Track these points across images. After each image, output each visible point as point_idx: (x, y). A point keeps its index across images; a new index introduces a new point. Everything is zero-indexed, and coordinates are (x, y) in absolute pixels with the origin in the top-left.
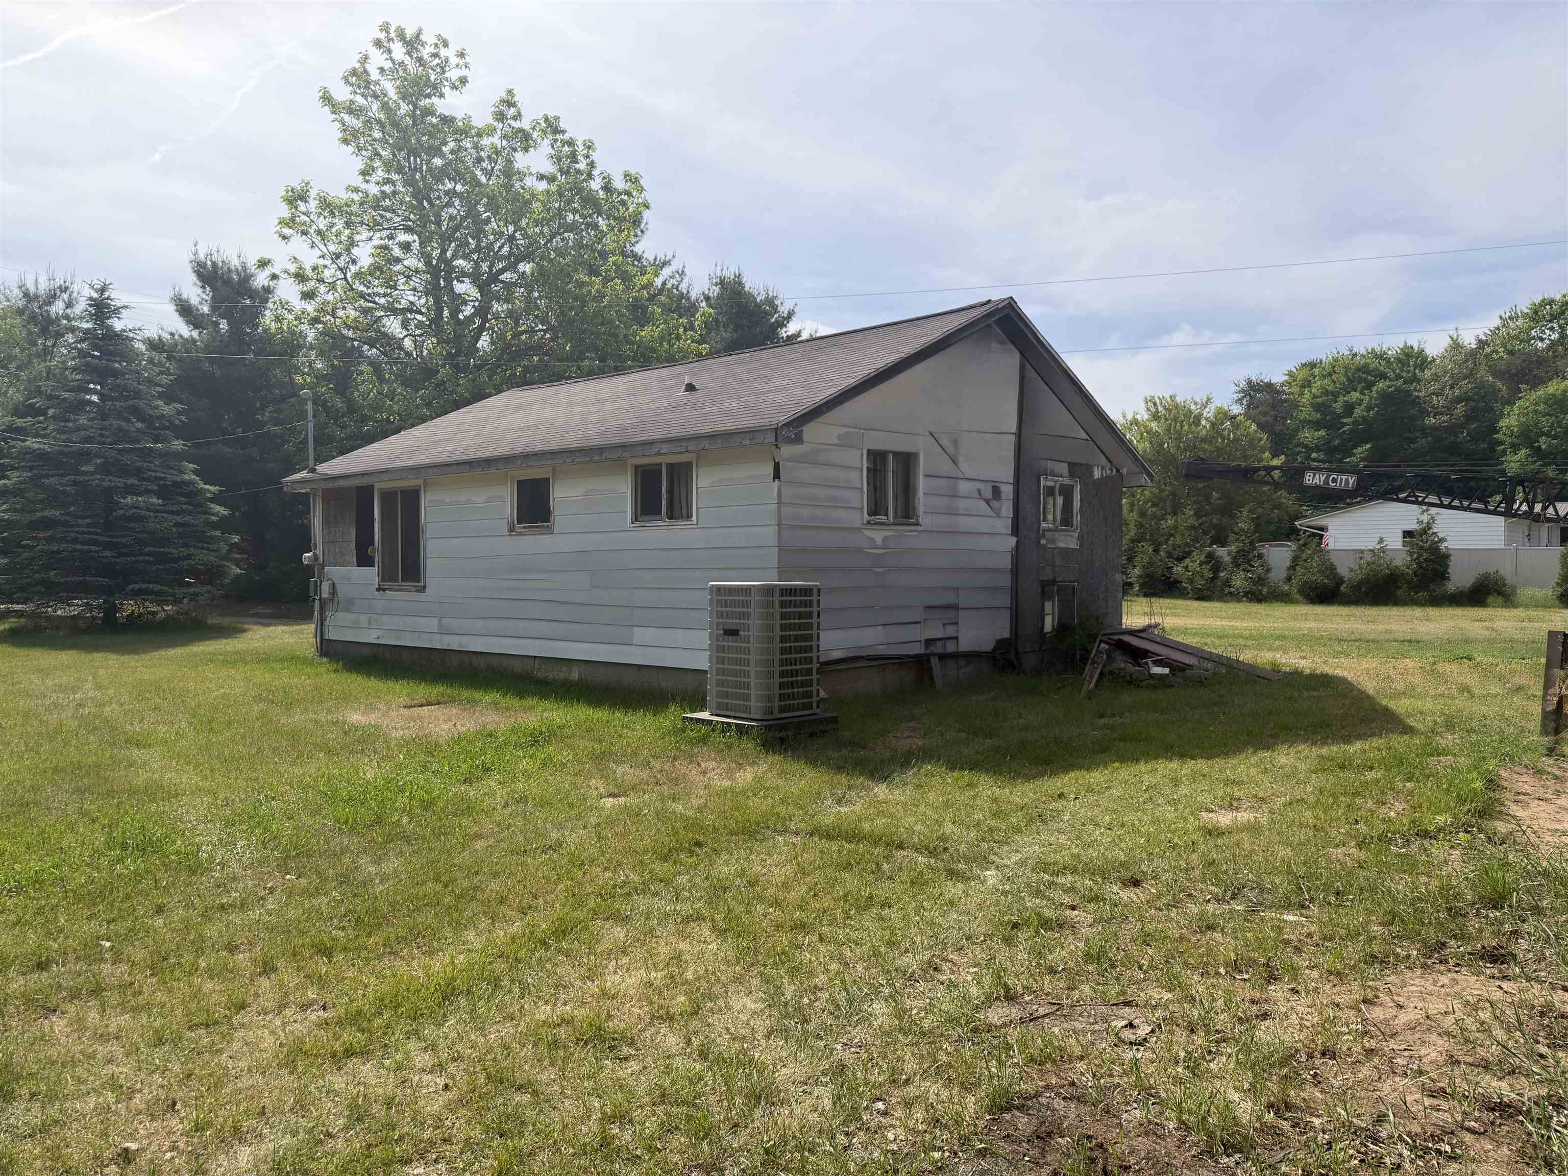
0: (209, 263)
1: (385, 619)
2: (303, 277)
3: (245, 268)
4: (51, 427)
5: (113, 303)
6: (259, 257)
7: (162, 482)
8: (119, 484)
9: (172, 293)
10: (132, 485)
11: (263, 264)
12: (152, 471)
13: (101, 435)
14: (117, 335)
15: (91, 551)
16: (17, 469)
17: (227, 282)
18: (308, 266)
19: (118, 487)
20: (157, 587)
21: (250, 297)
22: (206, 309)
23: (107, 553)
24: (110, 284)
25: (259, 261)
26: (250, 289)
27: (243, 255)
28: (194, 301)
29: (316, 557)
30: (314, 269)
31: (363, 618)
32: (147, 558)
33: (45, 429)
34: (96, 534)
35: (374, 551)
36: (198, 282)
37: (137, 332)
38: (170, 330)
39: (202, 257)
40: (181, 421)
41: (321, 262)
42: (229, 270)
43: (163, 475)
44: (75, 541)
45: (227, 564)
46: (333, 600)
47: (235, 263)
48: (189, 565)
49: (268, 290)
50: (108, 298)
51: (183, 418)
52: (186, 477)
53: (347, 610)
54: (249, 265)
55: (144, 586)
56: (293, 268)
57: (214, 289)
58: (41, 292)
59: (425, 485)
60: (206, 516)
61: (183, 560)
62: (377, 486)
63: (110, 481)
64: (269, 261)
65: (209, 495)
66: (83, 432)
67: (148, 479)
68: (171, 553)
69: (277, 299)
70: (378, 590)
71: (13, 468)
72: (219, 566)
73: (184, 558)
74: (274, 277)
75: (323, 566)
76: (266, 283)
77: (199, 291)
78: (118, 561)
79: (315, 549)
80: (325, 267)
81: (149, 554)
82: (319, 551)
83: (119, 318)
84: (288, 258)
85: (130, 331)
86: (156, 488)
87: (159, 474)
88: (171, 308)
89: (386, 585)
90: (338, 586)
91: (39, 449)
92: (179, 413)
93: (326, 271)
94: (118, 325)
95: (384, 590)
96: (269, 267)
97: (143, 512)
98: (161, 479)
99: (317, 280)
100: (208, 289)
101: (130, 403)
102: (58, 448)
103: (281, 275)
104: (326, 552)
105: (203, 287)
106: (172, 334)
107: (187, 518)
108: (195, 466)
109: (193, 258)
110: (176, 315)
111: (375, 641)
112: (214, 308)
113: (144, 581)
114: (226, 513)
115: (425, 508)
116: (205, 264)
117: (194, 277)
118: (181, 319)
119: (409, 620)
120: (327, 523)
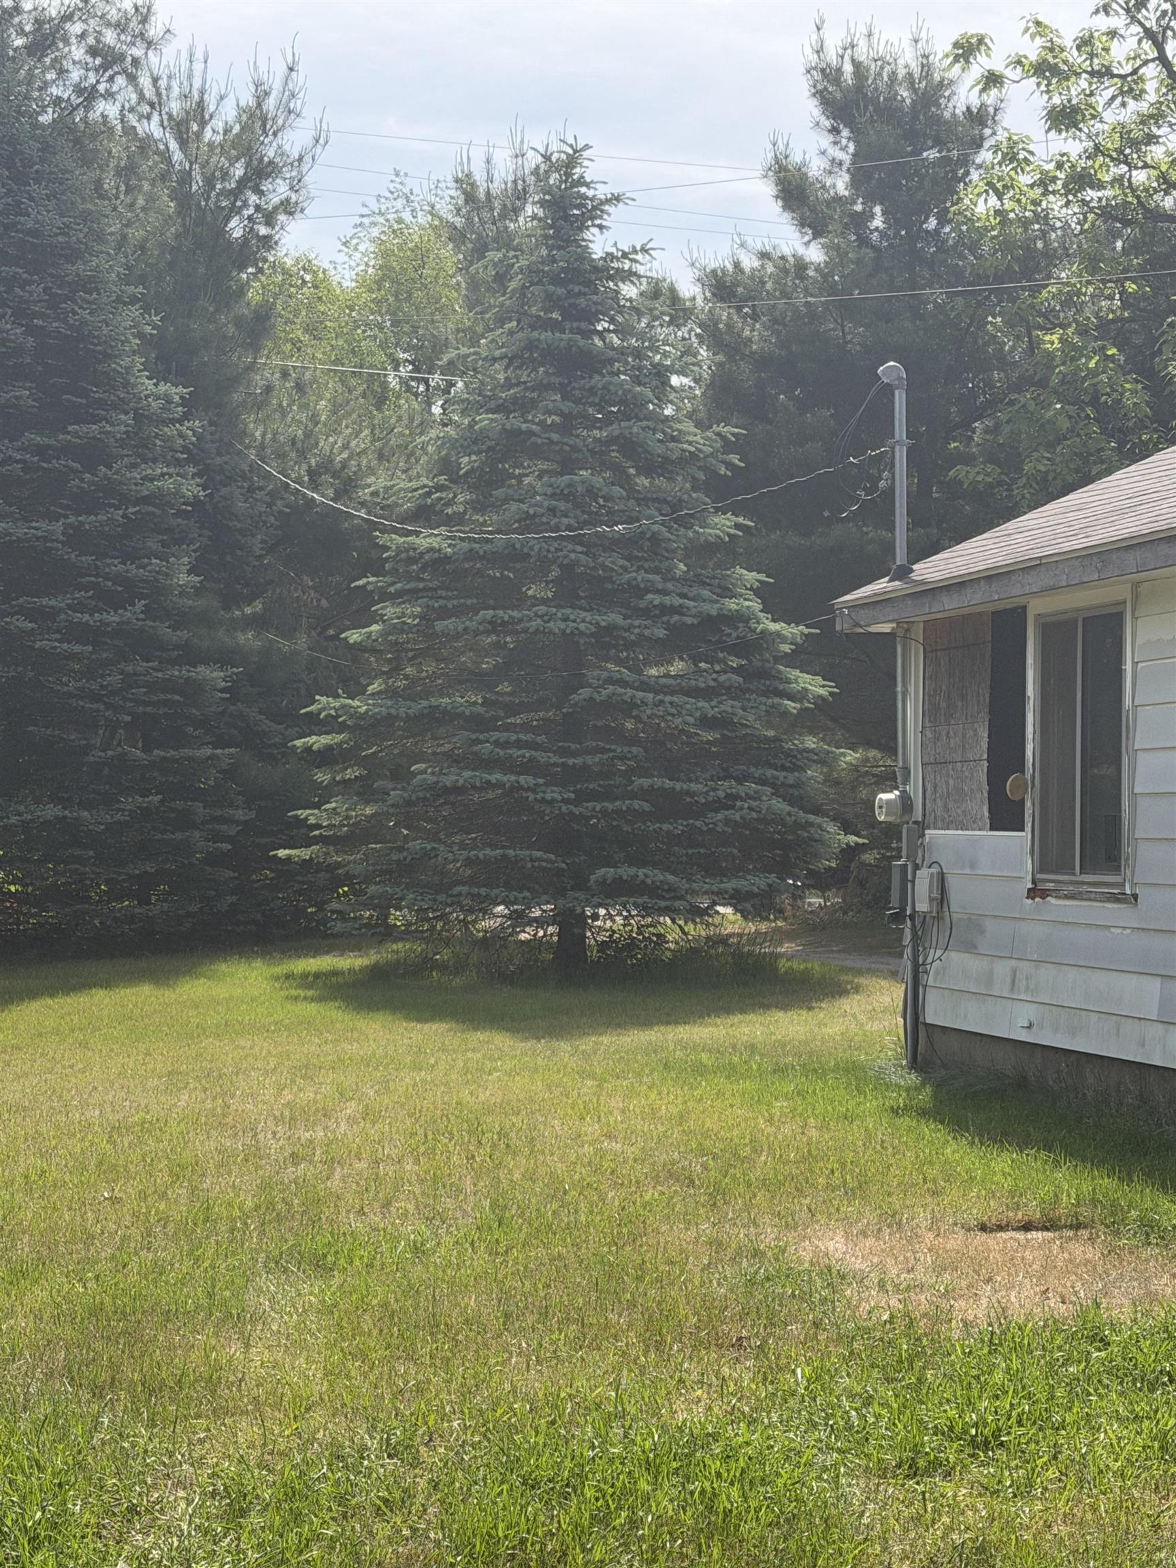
0: (848, 68)
1: (1046, 973)
2: (1055, 70)
3: (926, 67)
4: (460, 498)
5: (590, 193)
6: (955, 37)
7: (676, 618)
8: (582, 627)
9: (770, 155)
10: (611, 628)
11: (967, 49)
12: (658, 592)
13: (552, 510)
14: (596, 269)
15: (521, 788)
16: (393, 597)
17: (888, 110)
18: (1068, 39)
19: (581, 633)
20: (656, 876)
21: (939, 143)
22: (841, 184)
23: (553, 793)
24: (587, 147)
25: (956, 45)
26: (937, 120)
27: (923, 35)
28: (816, 166)
29: (906, 803)
30: (1085, 43)
31: (1002, 969)
32: (636, 804)
33: (450, 503)
34: (535, 746)
35: (1022, 786)
36: (823, 118)
37: (639, 257)
38: (759, 247)
39: (832, 57)
40: (729, 465)
41: (1103, 23)
42: (893, 75)
43: (677, 601)
44: (490, 764)
45: (818, 820)
46: (939, 918)
47: (908, 59)
48: (727, 821)
49: (980, 118)
50: (581, 182)
51: (735, 459)
52: (732, 605)
53: (970, 947)
54: (935, 60)
55: (626, 872)
56: (1033, 50)
57: (858, 135)
58: (497, 187)
59: (1136, 597)
60: (777, 700)
61: (716, 811)
62: (1036, 607)
63: (566, 619)
64: (981, 41)
65: (786, 648)
66: (514, 506)
67: (646, 613)
68: (691, 794)
69: (1002, 136)
70: (1032, 893)
71: (385, 596)
72: (798, 825)
73: (717, 805)
74: (992, 80)
75: (922, 826)
76: (975, 102)
77: (825, 141)
78: (577, 811)
79: (906, 781)
80: (1113, 34)
81: (643, 794)
82: (915, 788)
83: (601, 227)
84: (1023, 24)
85: (625, 255)
86: (661, 633)
87: (667, 600)
88: (768, 189)
89: (1050, 880)
90: (952, 883)
91: (431, 550)
92: (728, 447)
93: (1115, 45)
94: (599, 244)
95: (1044, 894)
96: (981, 58)
97: (630, 692)
98: (679, 610)
99: (1092, 73)
100: (845, 133)
101: (614, 429)
102: (466, 546)
103: (1008, 73)
104: (929, 787)
105: (834, 131)
106: (764, 255)
107: (728, 706)
108: (762, 577)
109: (813, 58)
110: (776, 207)
111: (1024, 1036)
112: (859, 177)
113: (632, 861)
114: (822, 692)
115: (1135, 664)
116: (839, 70)
117: (812, 109)
118: (787, 216)
119: (1100, 980)
120: (933, 713)
